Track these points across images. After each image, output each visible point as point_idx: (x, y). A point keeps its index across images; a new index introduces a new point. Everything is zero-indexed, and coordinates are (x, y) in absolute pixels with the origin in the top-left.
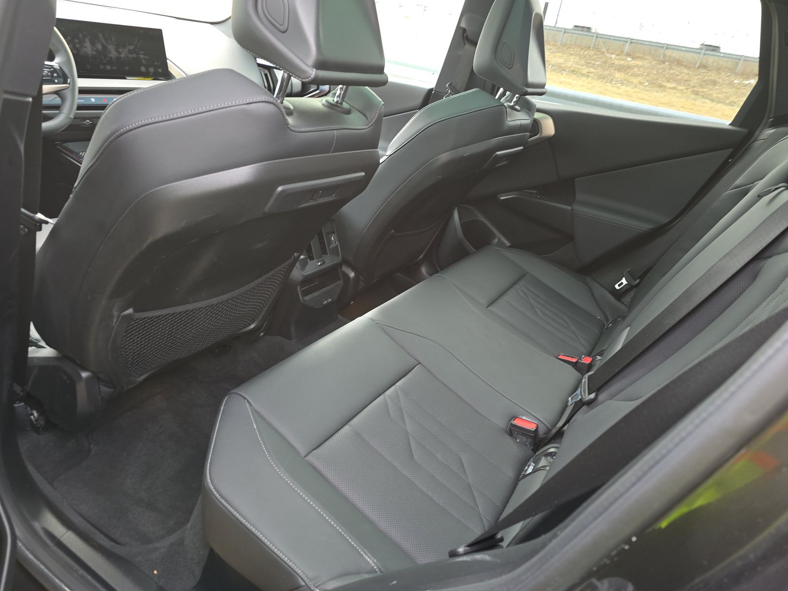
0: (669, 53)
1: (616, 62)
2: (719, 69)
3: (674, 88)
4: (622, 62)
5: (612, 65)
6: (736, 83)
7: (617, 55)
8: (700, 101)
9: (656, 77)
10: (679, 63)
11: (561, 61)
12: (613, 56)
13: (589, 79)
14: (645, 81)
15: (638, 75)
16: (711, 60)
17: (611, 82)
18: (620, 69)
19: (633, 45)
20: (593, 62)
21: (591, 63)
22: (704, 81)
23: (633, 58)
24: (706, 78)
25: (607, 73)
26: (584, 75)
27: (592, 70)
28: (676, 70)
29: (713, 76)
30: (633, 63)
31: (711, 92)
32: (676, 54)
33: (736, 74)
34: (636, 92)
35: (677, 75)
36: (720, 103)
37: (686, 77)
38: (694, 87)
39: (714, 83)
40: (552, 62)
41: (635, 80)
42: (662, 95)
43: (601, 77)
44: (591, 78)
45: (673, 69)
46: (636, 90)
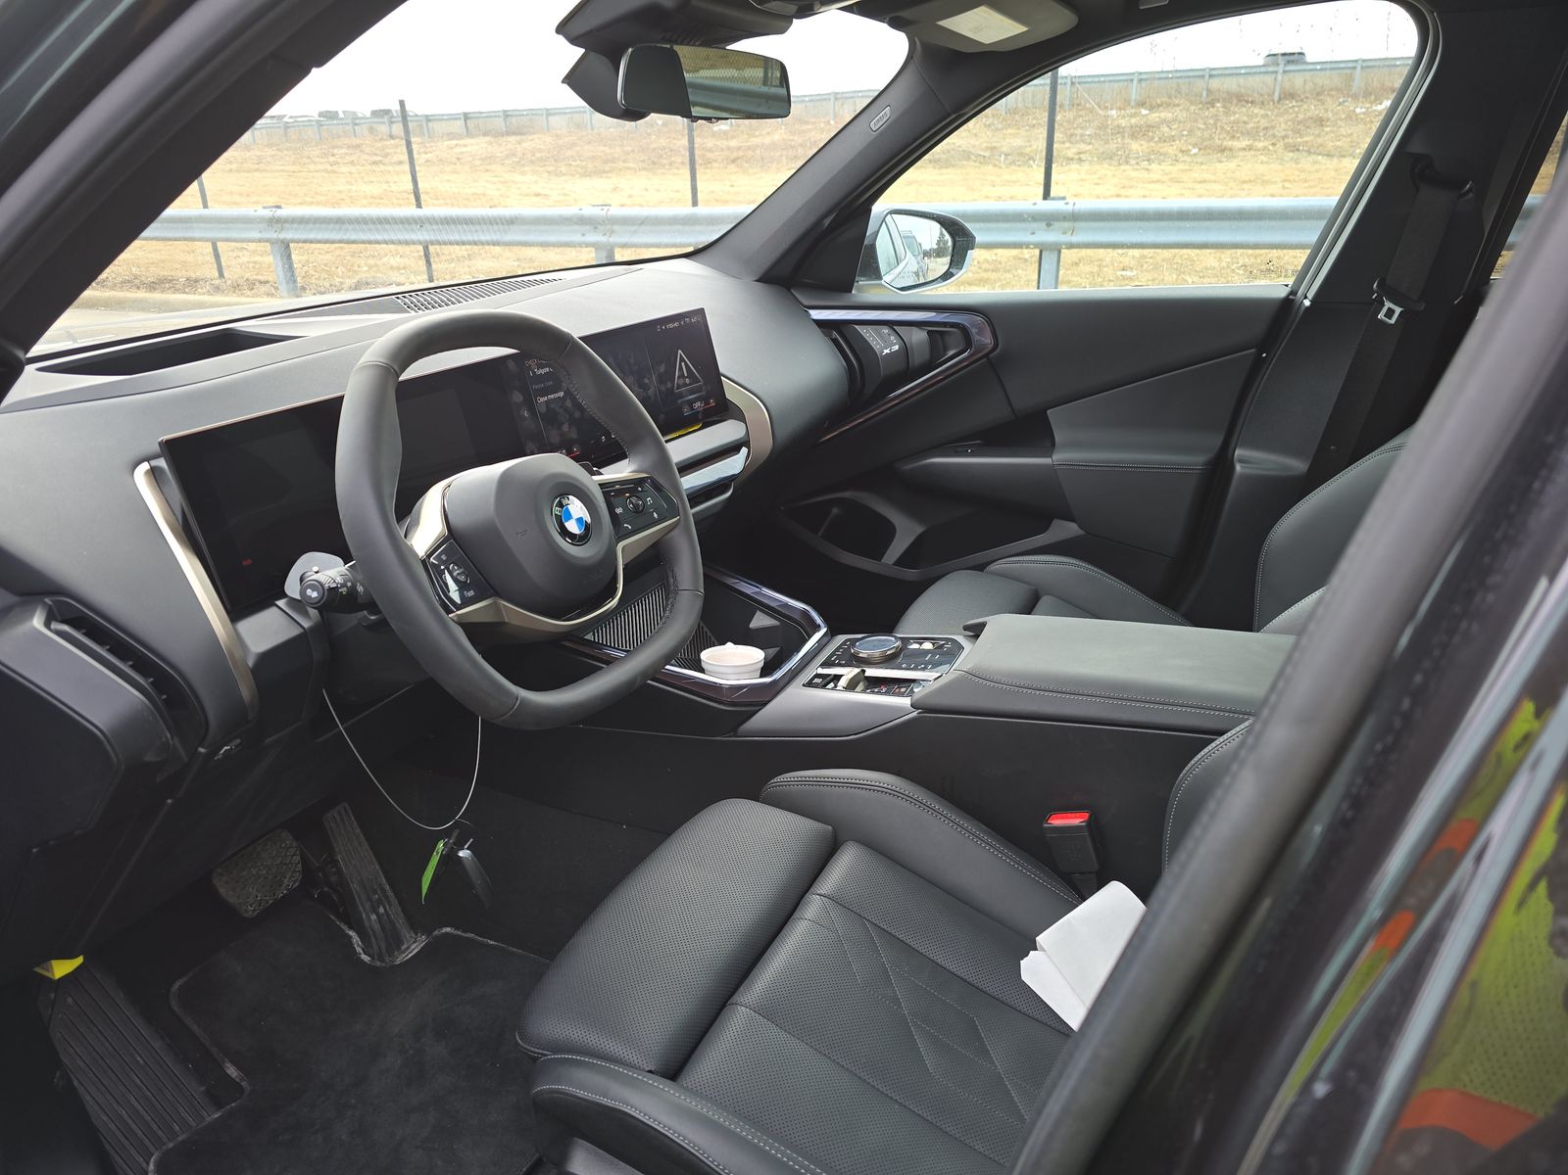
0: (1215, 84)
1: (1123, 122)
2: (1319, 94)
3: (1250, 148)
4: (1133, 121)
5: (1119, 131)
6: (1360, 113)
7: (1120, 109)
8: (1306, 162)
9: (1206, 134)
10: (1241, 99)
11: (1018, 142)
12: (1114, 112)
13: (1086, 166)
14: (1190, 147)
15: (1173, 138)
16: (1298, 81)
17: (1127, 163)
18: (1136, 133)
19: (1143, 84)
20: (1079, 131)
21: (1076, 135)
22: (1299, 123)
23: (1151, 108)
24: (1301, 116)
25: (1113, 146)
26: (1072, 159)
27: (1083, 147)
28: (1240, 113)
29: (1312, 109)
30: (1155, 116)
31: (1320, 140)
32: (1231, 84)
33: (1355, 97)
34: (1183, 171)
35: (1245, 123)
36: (1344, 156)
37: (1264, 123)
38: (1284, 138)
39: (1320, 122)
40: (1004, 149)
41: (1171, 149)
42: (1232, 165)
43: (1107, 157)
44: (1087, 163)
45: (1235, 113)
46: (1181, 166)
